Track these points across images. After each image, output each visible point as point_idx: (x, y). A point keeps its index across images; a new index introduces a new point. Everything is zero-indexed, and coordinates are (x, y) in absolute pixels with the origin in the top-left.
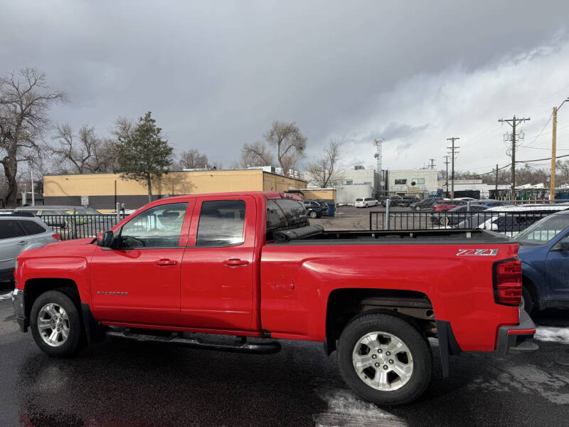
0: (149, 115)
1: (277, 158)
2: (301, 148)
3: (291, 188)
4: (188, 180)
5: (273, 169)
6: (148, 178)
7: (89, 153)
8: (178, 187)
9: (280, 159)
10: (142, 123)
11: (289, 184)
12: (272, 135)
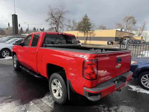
0: (86, 15)
1: (126, 26)
2: (134, 23)
3: (127, 36)
4: (94, 33)
5: (121, 30)
6: (85, 32)
7: (74, 26)
8: (92, 35)
9: (127, 27)
10: (84, 17)
11: (126, 35)
12: (125, 19)
